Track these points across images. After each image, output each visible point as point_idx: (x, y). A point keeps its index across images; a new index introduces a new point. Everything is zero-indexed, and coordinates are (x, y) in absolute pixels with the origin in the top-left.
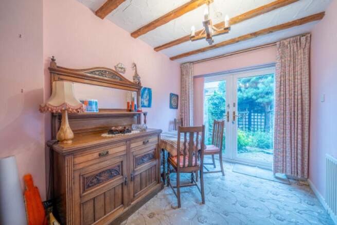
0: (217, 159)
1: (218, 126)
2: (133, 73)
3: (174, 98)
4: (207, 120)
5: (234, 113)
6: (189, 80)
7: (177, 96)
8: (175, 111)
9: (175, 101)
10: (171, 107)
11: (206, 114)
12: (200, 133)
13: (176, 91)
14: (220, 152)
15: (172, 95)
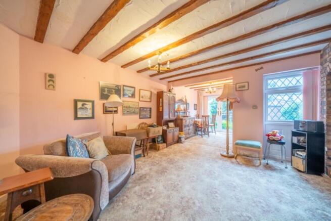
0: (213, 128)
1: (214, 117)
2: (185, 99)
4: (209, 114)
5: (221, 112)
6: (202, 98)
7: (197, 104)
8: (196, 111)
9: (196, 107)
10: (194, 109)
12: (208, 117)
14: (214, 126)
15: (195, 104)
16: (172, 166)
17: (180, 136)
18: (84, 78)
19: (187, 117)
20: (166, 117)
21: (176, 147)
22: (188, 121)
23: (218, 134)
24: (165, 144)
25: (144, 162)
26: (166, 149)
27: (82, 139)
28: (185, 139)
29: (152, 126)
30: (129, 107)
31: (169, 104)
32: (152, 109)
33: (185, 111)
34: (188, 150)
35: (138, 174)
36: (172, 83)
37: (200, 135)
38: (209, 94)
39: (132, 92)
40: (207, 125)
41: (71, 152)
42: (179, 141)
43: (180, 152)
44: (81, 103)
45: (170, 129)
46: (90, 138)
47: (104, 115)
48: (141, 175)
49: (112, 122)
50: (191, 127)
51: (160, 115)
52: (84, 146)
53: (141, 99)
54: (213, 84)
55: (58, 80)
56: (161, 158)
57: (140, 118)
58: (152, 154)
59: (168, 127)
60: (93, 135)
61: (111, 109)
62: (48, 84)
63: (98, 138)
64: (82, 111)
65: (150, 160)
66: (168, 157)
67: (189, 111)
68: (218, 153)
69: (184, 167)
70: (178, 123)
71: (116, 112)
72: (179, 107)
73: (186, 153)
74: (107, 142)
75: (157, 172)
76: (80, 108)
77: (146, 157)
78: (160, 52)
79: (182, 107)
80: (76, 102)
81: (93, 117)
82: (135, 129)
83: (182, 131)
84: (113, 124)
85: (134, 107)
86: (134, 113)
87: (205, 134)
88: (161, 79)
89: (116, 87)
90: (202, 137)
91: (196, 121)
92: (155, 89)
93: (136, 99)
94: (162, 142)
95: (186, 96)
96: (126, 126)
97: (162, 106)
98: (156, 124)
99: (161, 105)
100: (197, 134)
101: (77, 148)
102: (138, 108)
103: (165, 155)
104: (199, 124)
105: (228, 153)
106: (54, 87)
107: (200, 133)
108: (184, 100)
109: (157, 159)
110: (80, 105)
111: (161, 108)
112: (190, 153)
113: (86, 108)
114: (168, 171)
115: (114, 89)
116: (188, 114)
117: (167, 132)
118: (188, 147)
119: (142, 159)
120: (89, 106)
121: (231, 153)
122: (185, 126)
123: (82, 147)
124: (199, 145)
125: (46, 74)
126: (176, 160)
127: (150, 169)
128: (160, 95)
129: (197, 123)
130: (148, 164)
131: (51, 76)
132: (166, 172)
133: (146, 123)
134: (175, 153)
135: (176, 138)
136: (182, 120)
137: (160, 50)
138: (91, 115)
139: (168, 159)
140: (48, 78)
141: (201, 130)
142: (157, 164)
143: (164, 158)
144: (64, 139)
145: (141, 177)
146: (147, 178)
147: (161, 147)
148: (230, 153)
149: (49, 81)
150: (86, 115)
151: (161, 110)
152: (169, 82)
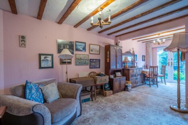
0: (163, 78)
1: (164, 68)
3: (144, 57)
5: (172, 63)
6: (150, 50)
7: (145, 56)
8: (144, 62)
9: (144, 58)
10: (143, 60)
11: (158, 63)
12: (156, 68)
13: (144, 54)
14: (164, 76)
15: (143, 56)
16: (114, 113)
17: (126, 85)
18: (46, 37)
19: (134, 67)
20: (113, 67)
21: (122, 94)
22: (135, 71)
23: (168, 84)
24: (112, 91)
25: (91, 106)
26: (112, 96)
27: (39, 84)
28: (132, 88)
29: (99, 75)
30: (81, 59)
31: (116, 56)
32: (101, 60)
33: (133, 62)
34: (133, 99)
35: (83, 117)
36: (119, 37)
37: (148, 84)
38: (157, 46)
39: (83, 47)
40: (156, 75)
41: (28, 94)
42: (126, 89)
43: (126, 100)
44: (44, 56)
45: (117, 78)
46: (46, 83)
47: (61, 65)
48: (85, 118)
49: (66, 71)
50: (139, 77)
51: (108, 65)
52: (40, 90)
53: (91, 52)
54: (161, 35)
55: (27, 40)
56: (106, 104)
57: (90, 68)
58: (100, 99)
59: (115, 76)
60: (49, 81)
61: (65, 61)
62: (21, 43)
63: (53, 84)
64: (44, 62)
65: (96, 104)
66: (113, 104)
67: (136, 62)
68: (167, 106)
69: (127, 116)
70: (125, 72)
71: (70, 63)
72: (126, 58)
73: (131, 101)
74: (60, 87)
75: (100, 117)
76: (43, 60)
77: (94, 101)
78: (101, 8)
79: (130, 58)
80: (40, 55)
81: (52, 67)
82: (86, 77)
83: (129, 80)
84: (67, 73)
85: (85, 59)
86: (85, 64)
87: (153, 84)
88: (108, 35)
89: (70, 43)
90: (150, 87)
91: (144, 71)
92: (103, 43)
93: (87, 52)
94: (109, 89)
95: (133, 49)
96: (78, 75)
97: (110, 58)
98: (104, 73)
99: (108, 57)
100: (145, 83)
101: (33, 91)
102: (88, 60)
103: (111, 101)
104: (147, 74)
105: (179, 107)
106: (25, 45)
107: (148, 82)
108: (132, 52)
109: (103, 104)
110: (43, 57)
111: (108, 59)
112: (135, 102)
113: (47, 60)
114: (110, 118)
115: (68, 45)
116: (135, 65)
117: (114, 81)
118: (134, 95)
119: (90, 103)
120: (49, 58)
121: (183, 108)
122: (132, 76)
123: (37, 91)
124: (146, 94)
125: (19, 36)
126: (120, 107)
127: (95, 114)
128: (108, 48)
129: (145, 73)
130: (94, 108)
131: (23, 37)
132: (108, 118)
133: (95, 73)
134: (120, 100)
135: (123, 87)
136: (129, 70)
137: (101, 7)
138: (51, 66)
139: (113, 105)
140: (21, 39)
141: (149, 80)
142: (102, 109)
143: (110, 104)
144: (24, 84)
145: (85, 120)
146: (90, 122)
147: (108, 94)
148: (181, 108)
149: (22, 41)
150: (48, 65)
151: (108, 61)
152: (116, 36)
